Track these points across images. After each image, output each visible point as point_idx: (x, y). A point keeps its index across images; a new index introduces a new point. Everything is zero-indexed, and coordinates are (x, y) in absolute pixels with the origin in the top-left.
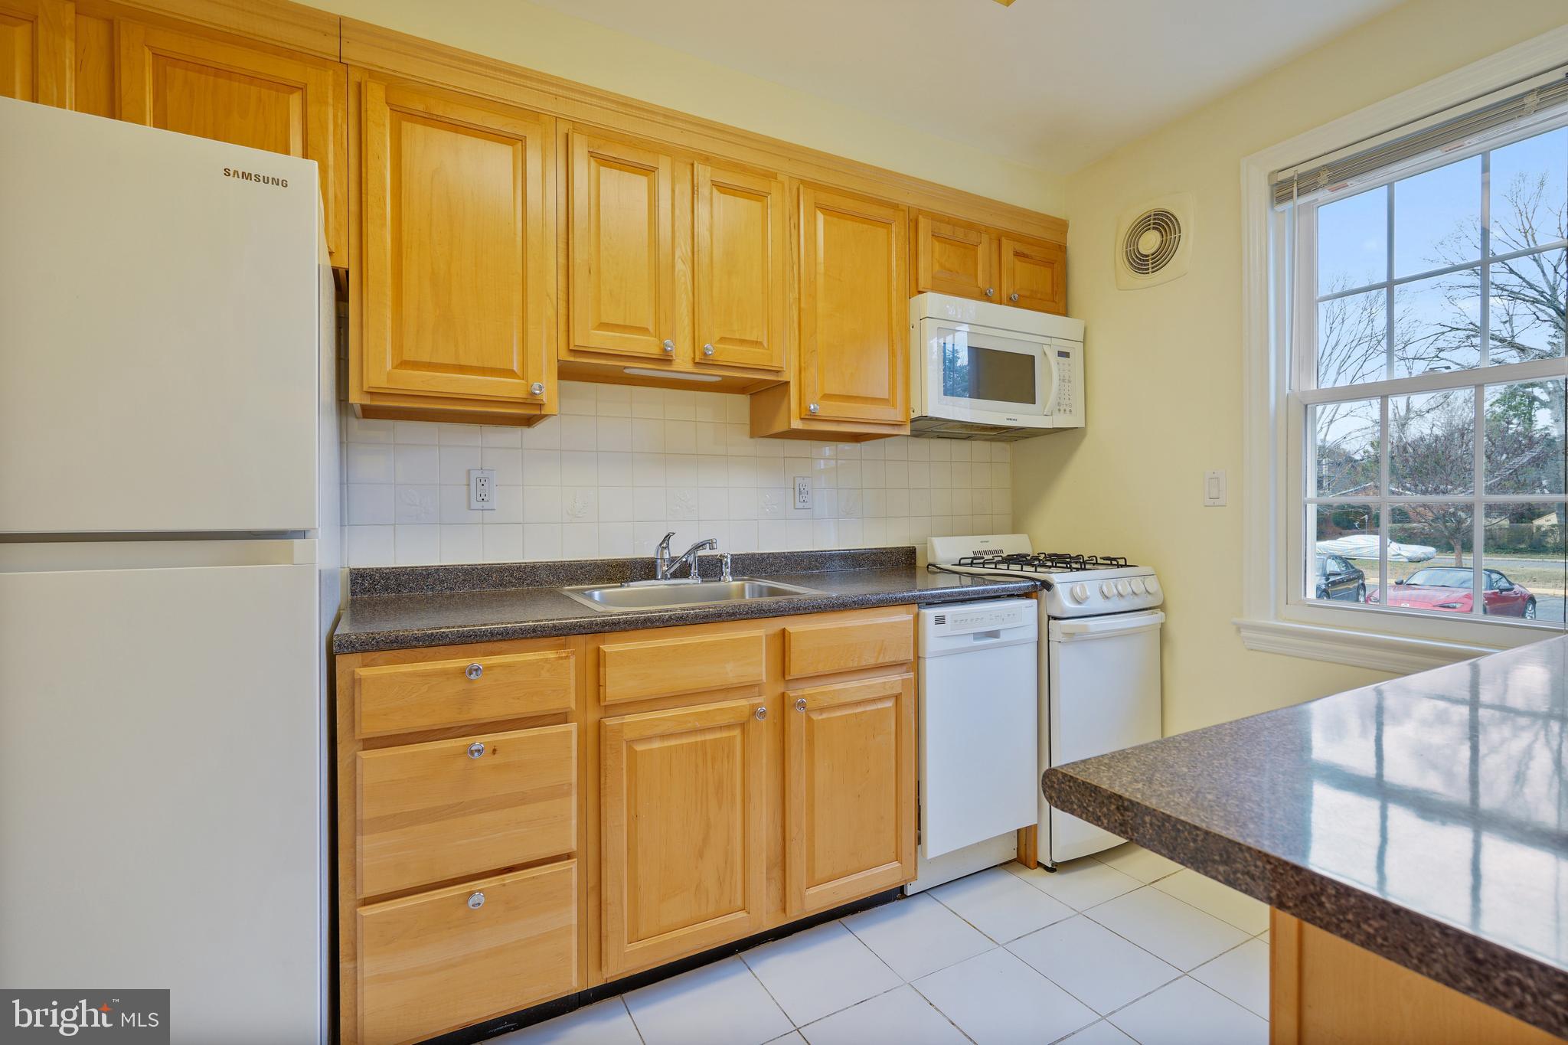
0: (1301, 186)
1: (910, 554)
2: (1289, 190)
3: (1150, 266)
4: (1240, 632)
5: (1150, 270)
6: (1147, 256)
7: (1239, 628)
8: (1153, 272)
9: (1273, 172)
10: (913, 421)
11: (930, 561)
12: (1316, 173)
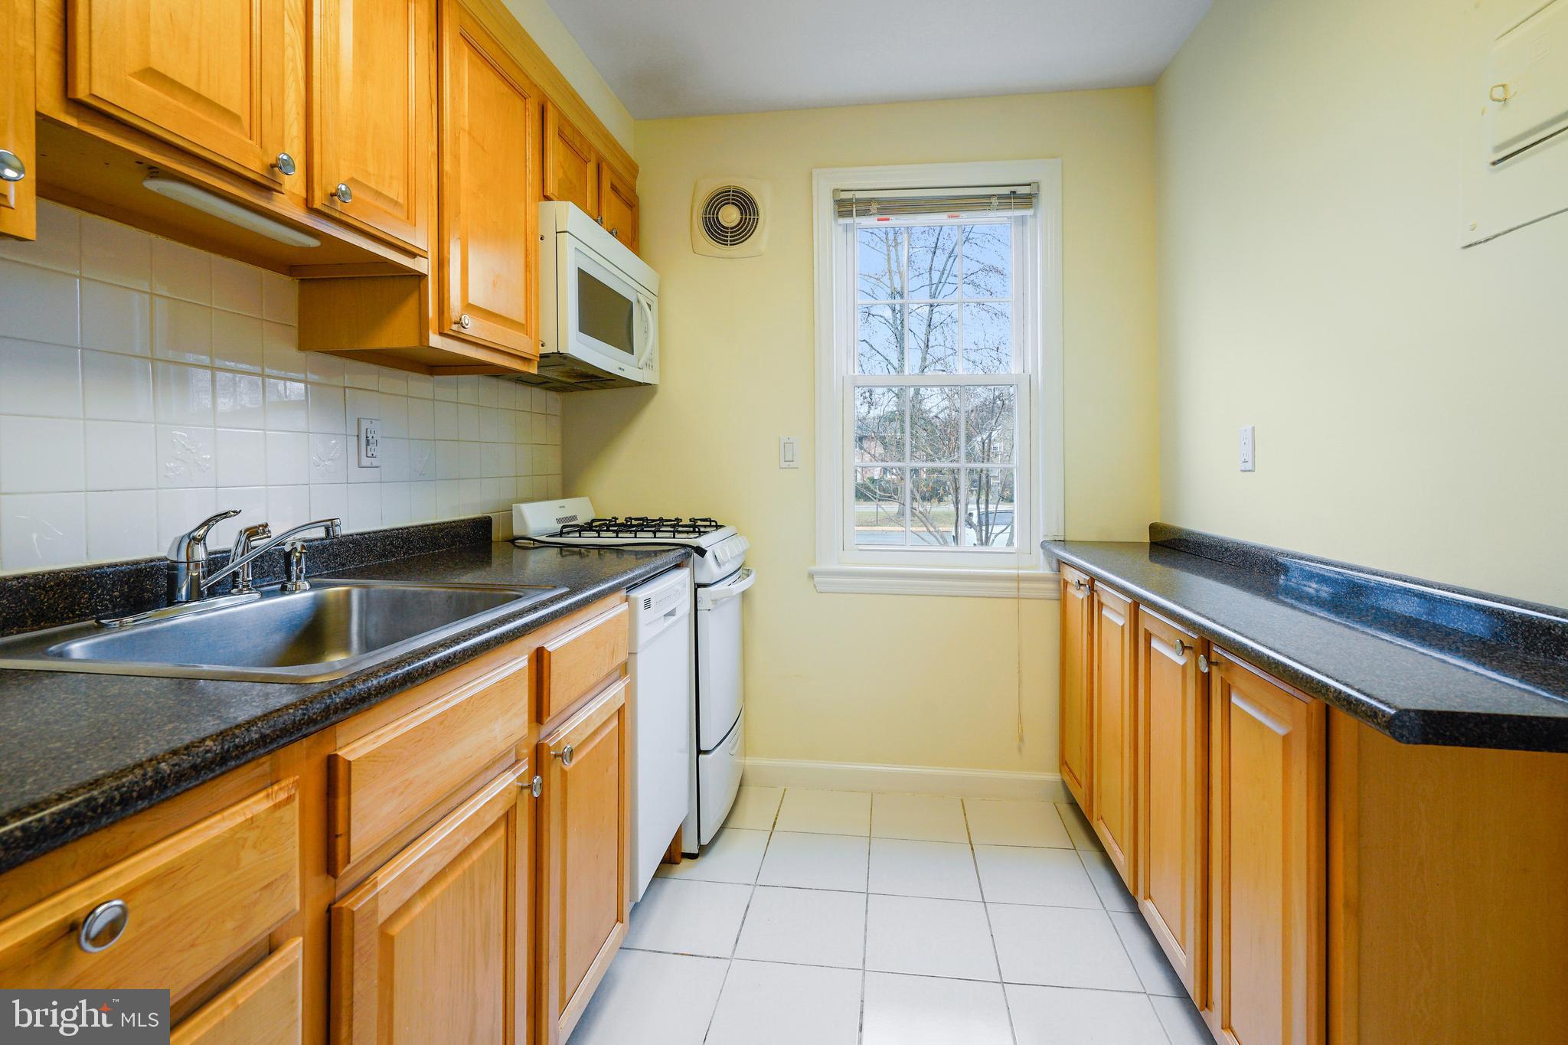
0: (859, 208)
1: (483, 525)
2: (849, 209)
3: (729, 238)
4: (813, 578)
5: (729, 243)
6: (727, 228)
7: (811, 576)
8: (730, 245)
9: (838, 190)
10: (542, 356)
11: (517, 532)
12: (870, 201)
